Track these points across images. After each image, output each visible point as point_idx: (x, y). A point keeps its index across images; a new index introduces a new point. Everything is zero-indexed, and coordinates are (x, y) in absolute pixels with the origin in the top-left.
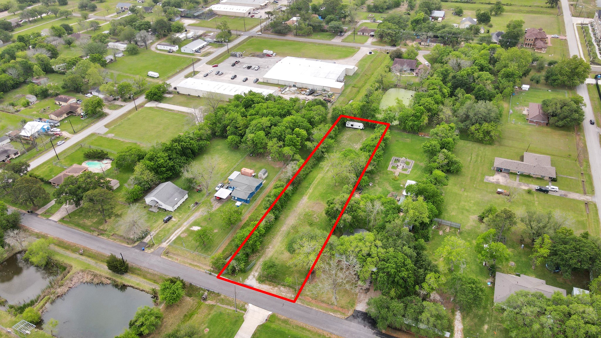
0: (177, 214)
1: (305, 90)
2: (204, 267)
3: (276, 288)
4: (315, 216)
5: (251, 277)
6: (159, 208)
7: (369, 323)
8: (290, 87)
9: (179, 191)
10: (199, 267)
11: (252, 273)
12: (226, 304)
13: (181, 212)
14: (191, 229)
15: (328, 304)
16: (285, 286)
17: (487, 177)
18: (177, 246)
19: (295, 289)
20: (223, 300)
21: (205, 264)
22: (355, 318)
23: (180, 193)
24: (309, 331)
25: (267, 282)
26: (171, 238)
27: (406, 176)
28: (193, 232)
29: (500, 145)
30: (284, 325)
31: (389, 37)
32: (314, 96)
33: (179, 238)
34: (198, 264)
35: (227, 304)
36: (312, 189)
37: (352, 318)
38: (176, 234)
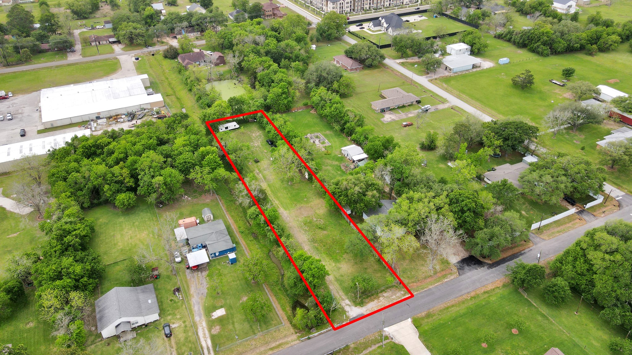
0: (169, 317)
1: (120, 116)
2: (289, 339)
3: (381, 298)
4: (315, 220)
5: (347, 308)
6: (134, 329)
7: (475, 264)
8: (92, 120)
9: (139, 291)
10: (286, 343)
11: (343, 304)
12: (364, 349)
13: (170, 312)
14: (213, 318)
15: (431, 276)
16: (384, 291)
17: (382, 119)
18: (227, 346)
19: (395, 286)
20: (356, 348)
21: (285, 336)
22: (463, 269)
23: (143, 292)
24: (453, 306)
25: (367, 300)
26: (204, 344)
27: (331, 147)
28: (221, 320)
29: (357, 94)
30: (431, 319)
31: (141, 38)
32: (140, 119)
33: (213, 338)
34: (278, 343)
35: (366, 348)
36: (274, 200)
37: (461, 272)
38: (205, 337)
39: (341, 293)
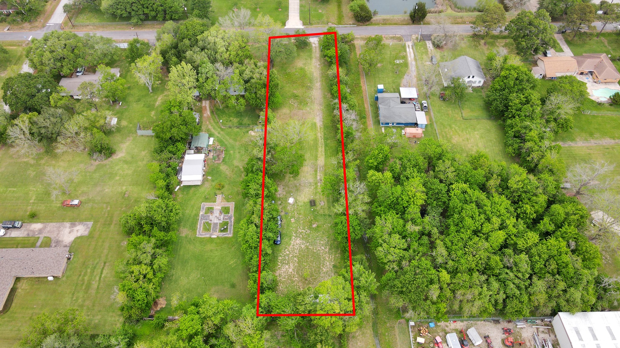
5: (317, 42)
11: (317, 45)
14: (403, 60)
28: (398, 58)
33: (405, 52)
38: (410, 53)
39: (314, 50)
